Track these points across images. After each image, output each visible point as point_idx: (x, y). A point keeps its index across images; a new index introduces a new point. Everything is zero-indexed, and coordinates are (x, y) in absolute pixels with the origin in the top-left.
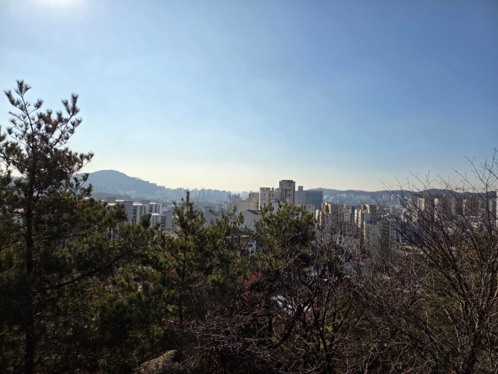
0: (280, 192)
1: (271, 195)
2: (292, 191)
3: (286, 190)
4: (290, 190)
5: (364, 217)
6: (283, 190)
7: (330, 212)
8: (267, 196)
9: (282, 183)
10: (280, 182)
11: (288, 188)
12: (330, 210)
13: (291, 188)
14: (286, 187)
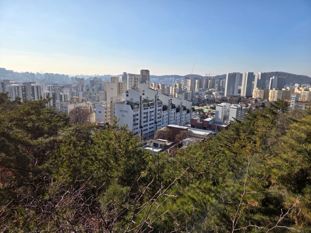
0: (141, 77)
1: (136, 79)
2: (148, 76)
3: (145, 76)
4: (147, 76)
5: (176, 91)
6: (143, 76)
7: (161, 89)
8: (133, 80)
9: (142, 71)
10: (141, 71)
11: (146, 74)
12: (160, 87)
13: (148, 75)
14: (145, 74)
